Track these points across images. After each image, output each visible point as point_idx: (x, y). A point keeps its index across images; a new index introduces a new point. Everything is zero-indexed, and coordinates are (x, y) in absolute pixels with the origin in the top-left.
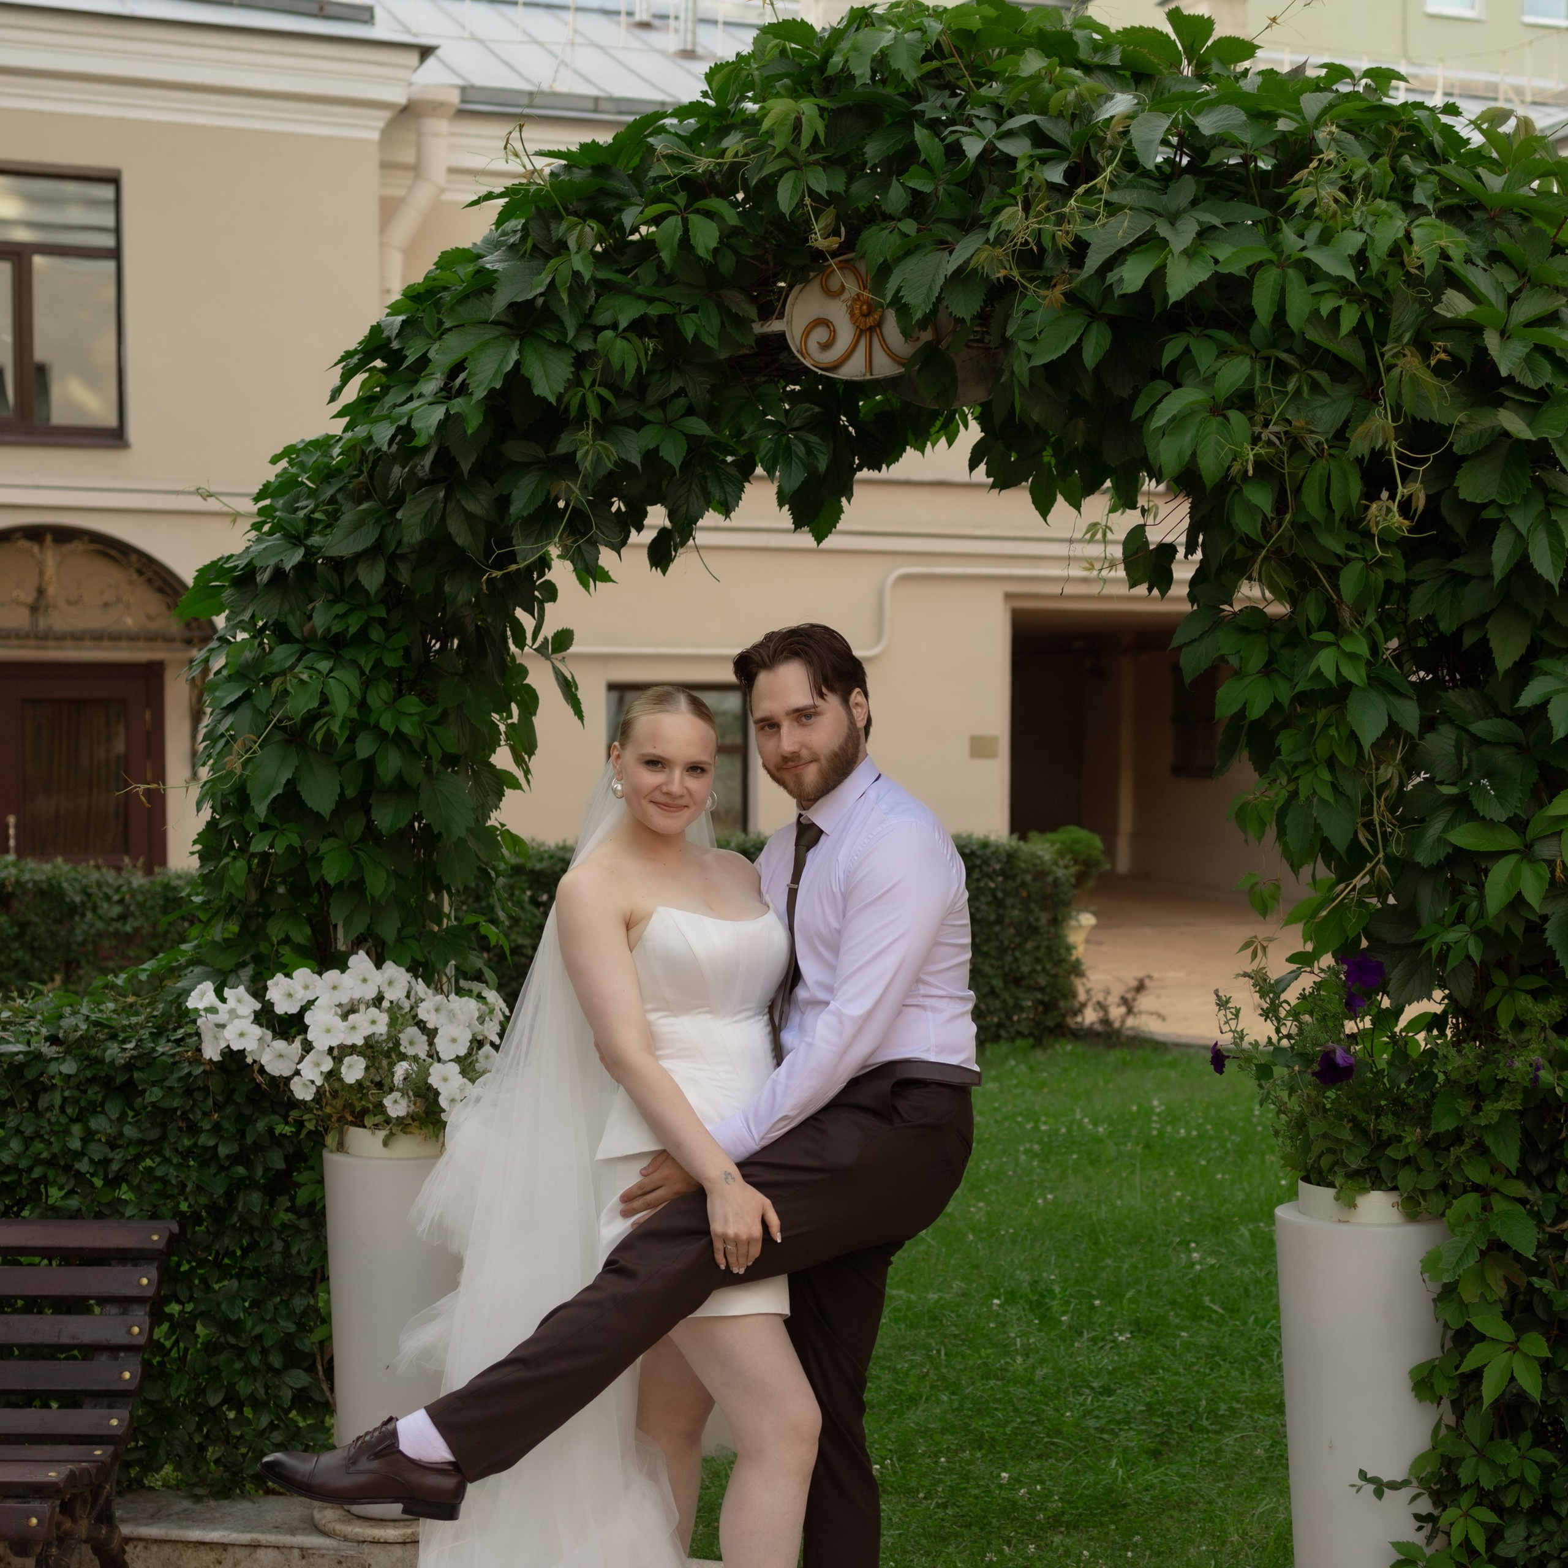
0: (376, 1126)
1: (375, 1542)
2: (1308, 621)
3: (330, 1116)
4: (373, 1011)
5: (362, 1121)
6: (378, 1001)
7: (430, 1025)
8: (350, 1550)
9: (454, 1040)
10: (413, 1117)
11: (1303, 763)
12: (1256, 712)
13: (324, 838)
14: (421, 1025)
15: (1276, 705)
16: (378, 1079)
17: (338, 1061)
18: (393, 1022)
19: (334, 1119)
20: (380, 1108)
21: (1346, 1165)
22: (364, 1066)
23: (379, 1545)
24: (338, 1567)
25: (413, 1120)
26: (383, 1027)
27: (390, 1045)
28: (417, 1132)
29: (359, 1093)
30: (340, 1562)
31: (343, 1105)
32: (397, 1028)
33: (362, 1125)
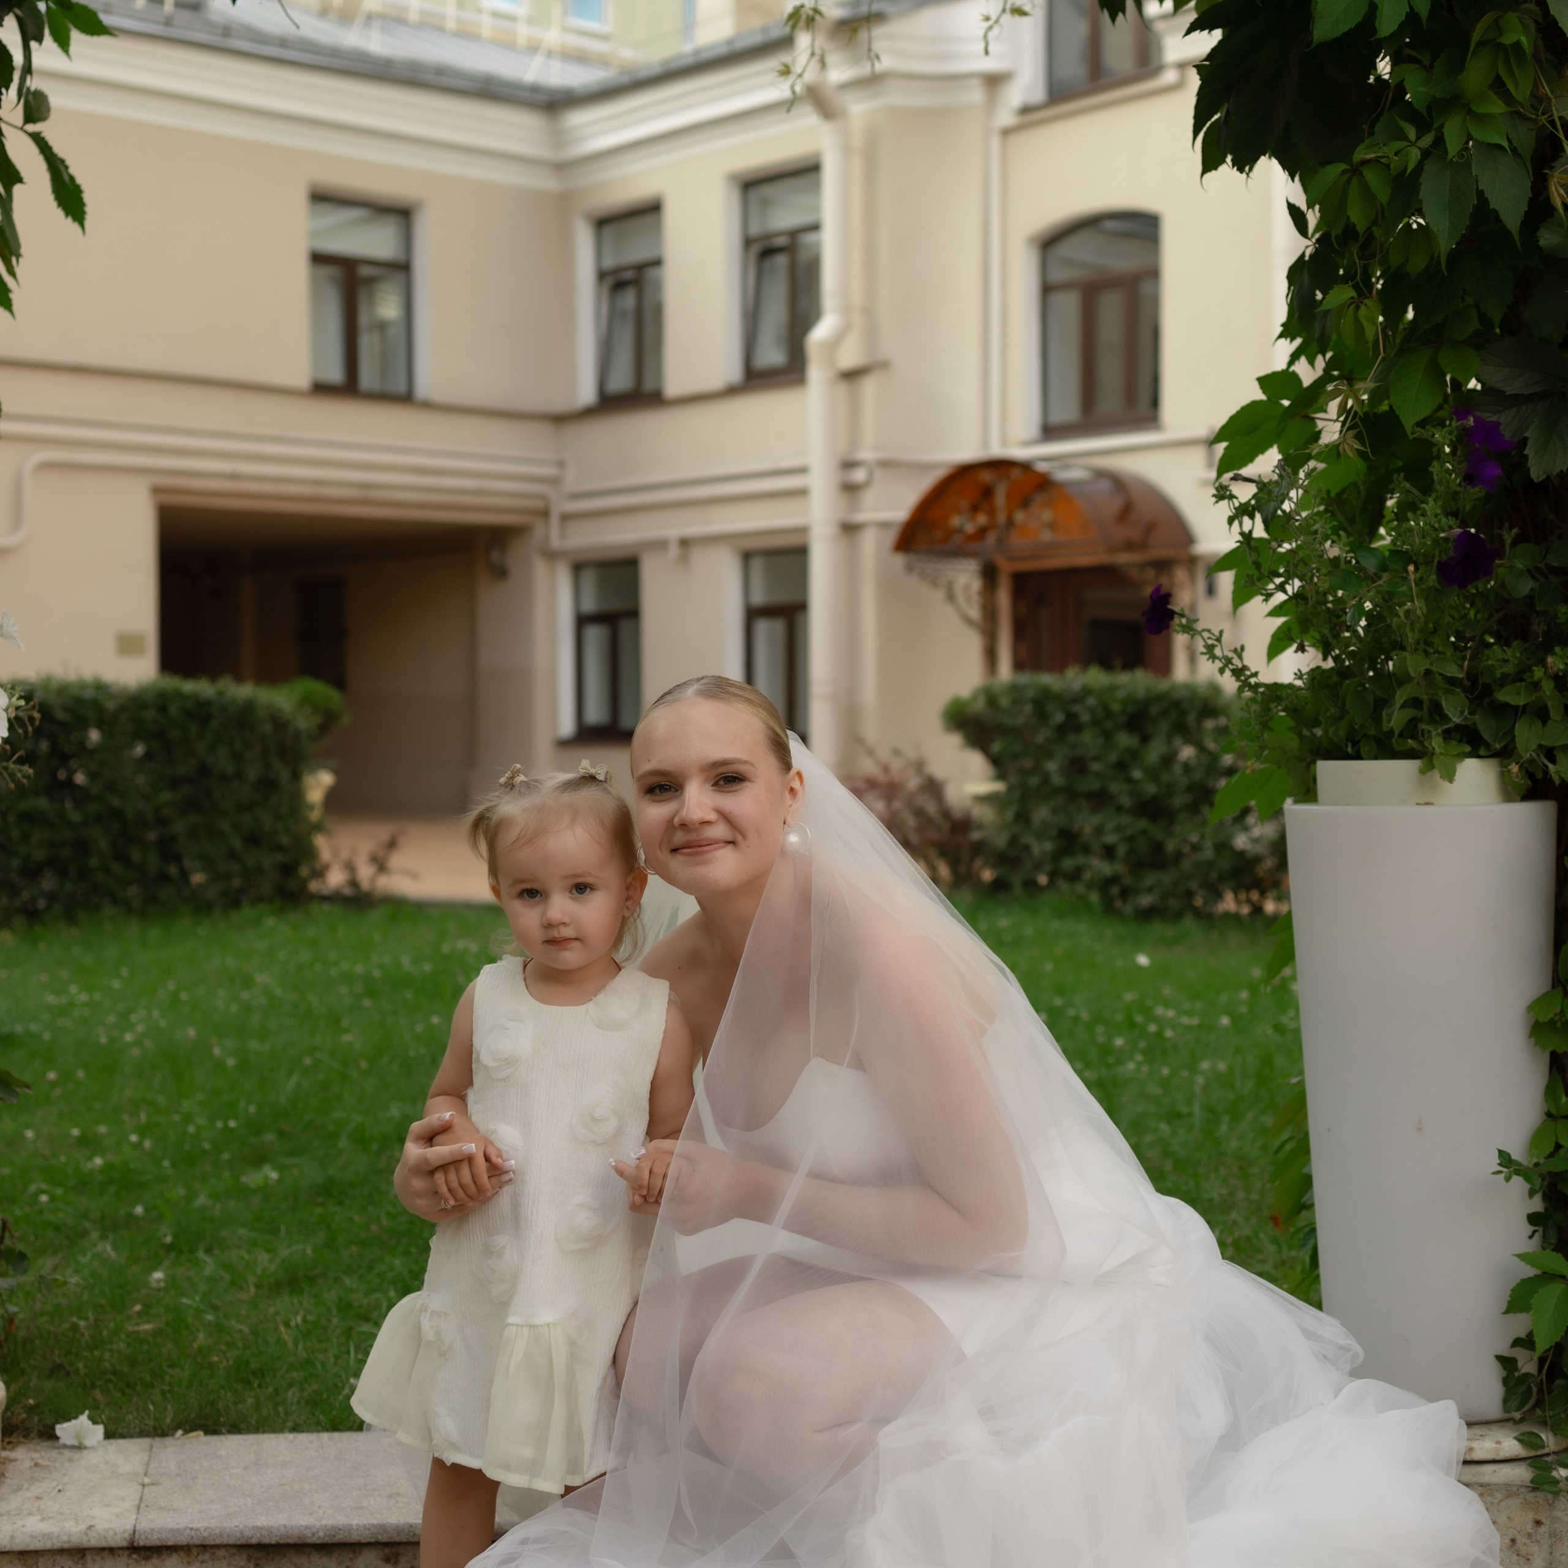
21: (1445, 718)
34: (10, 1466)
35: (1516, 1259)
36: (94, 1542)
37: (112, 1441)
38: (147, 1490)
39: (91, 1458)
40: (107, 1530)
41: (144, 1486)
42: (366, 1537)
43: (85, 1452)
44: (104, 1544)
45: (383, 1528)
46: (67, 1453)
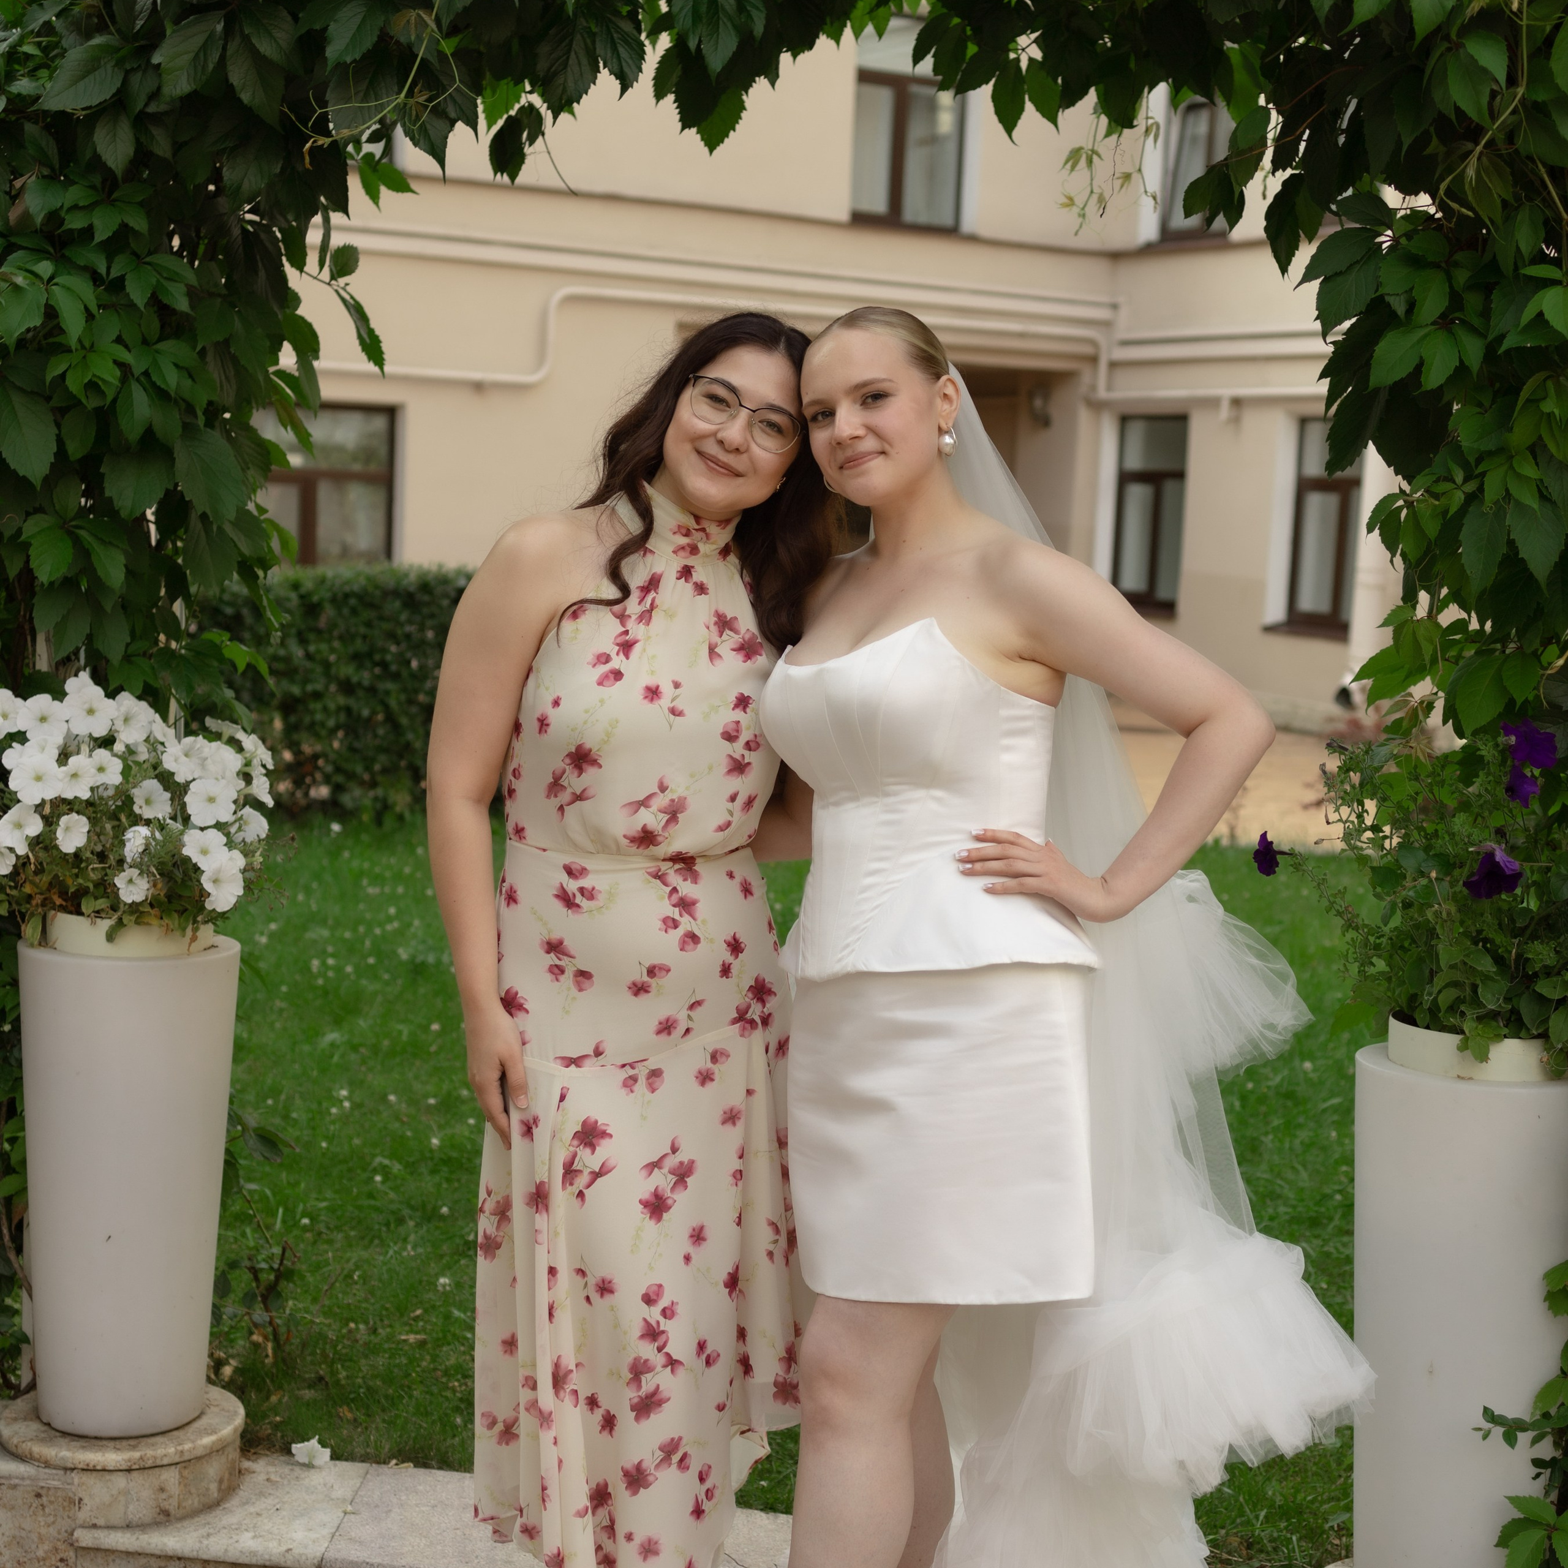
0: (98, 914)
1: (89, 1469)
3: (30, 897)
4: (102, 754)
5: (79, 905)
6: (107, 742)
7: (180, 778)
8: (52, 1480)
9: (211, 800)
10: (153, 903)
11: (1490, 454)
12: (1433, 379)
13: (28, 514)
14: (166, 779)
15: (1462, 369)
16: (99, 848)
17: (50, 821)
18: (126, 772)
19: (38, 899)
20: (106, 888)
21: (1480, 1005)
22: (86, 829)
23: (94, 1474)
24: (36, 1503)
25: (152, 905)
26: (113, 776)
27: (119, 803)
28: (155, 922)
29: (78, 867)
30: (38, 1495)
31: (50, 884)
32: (131, 779)
33: (79, 913)
34: (247, 1478)
35: (1508, 1501)
36: (289, 1563)
37: (337, 1462)
38: (348, 1516)
39: (314, 1479)
40: (300, 1555)
41: (345, 1513)
43: (311, 1472)
44: (296, 1565)
46: (297, 1468)
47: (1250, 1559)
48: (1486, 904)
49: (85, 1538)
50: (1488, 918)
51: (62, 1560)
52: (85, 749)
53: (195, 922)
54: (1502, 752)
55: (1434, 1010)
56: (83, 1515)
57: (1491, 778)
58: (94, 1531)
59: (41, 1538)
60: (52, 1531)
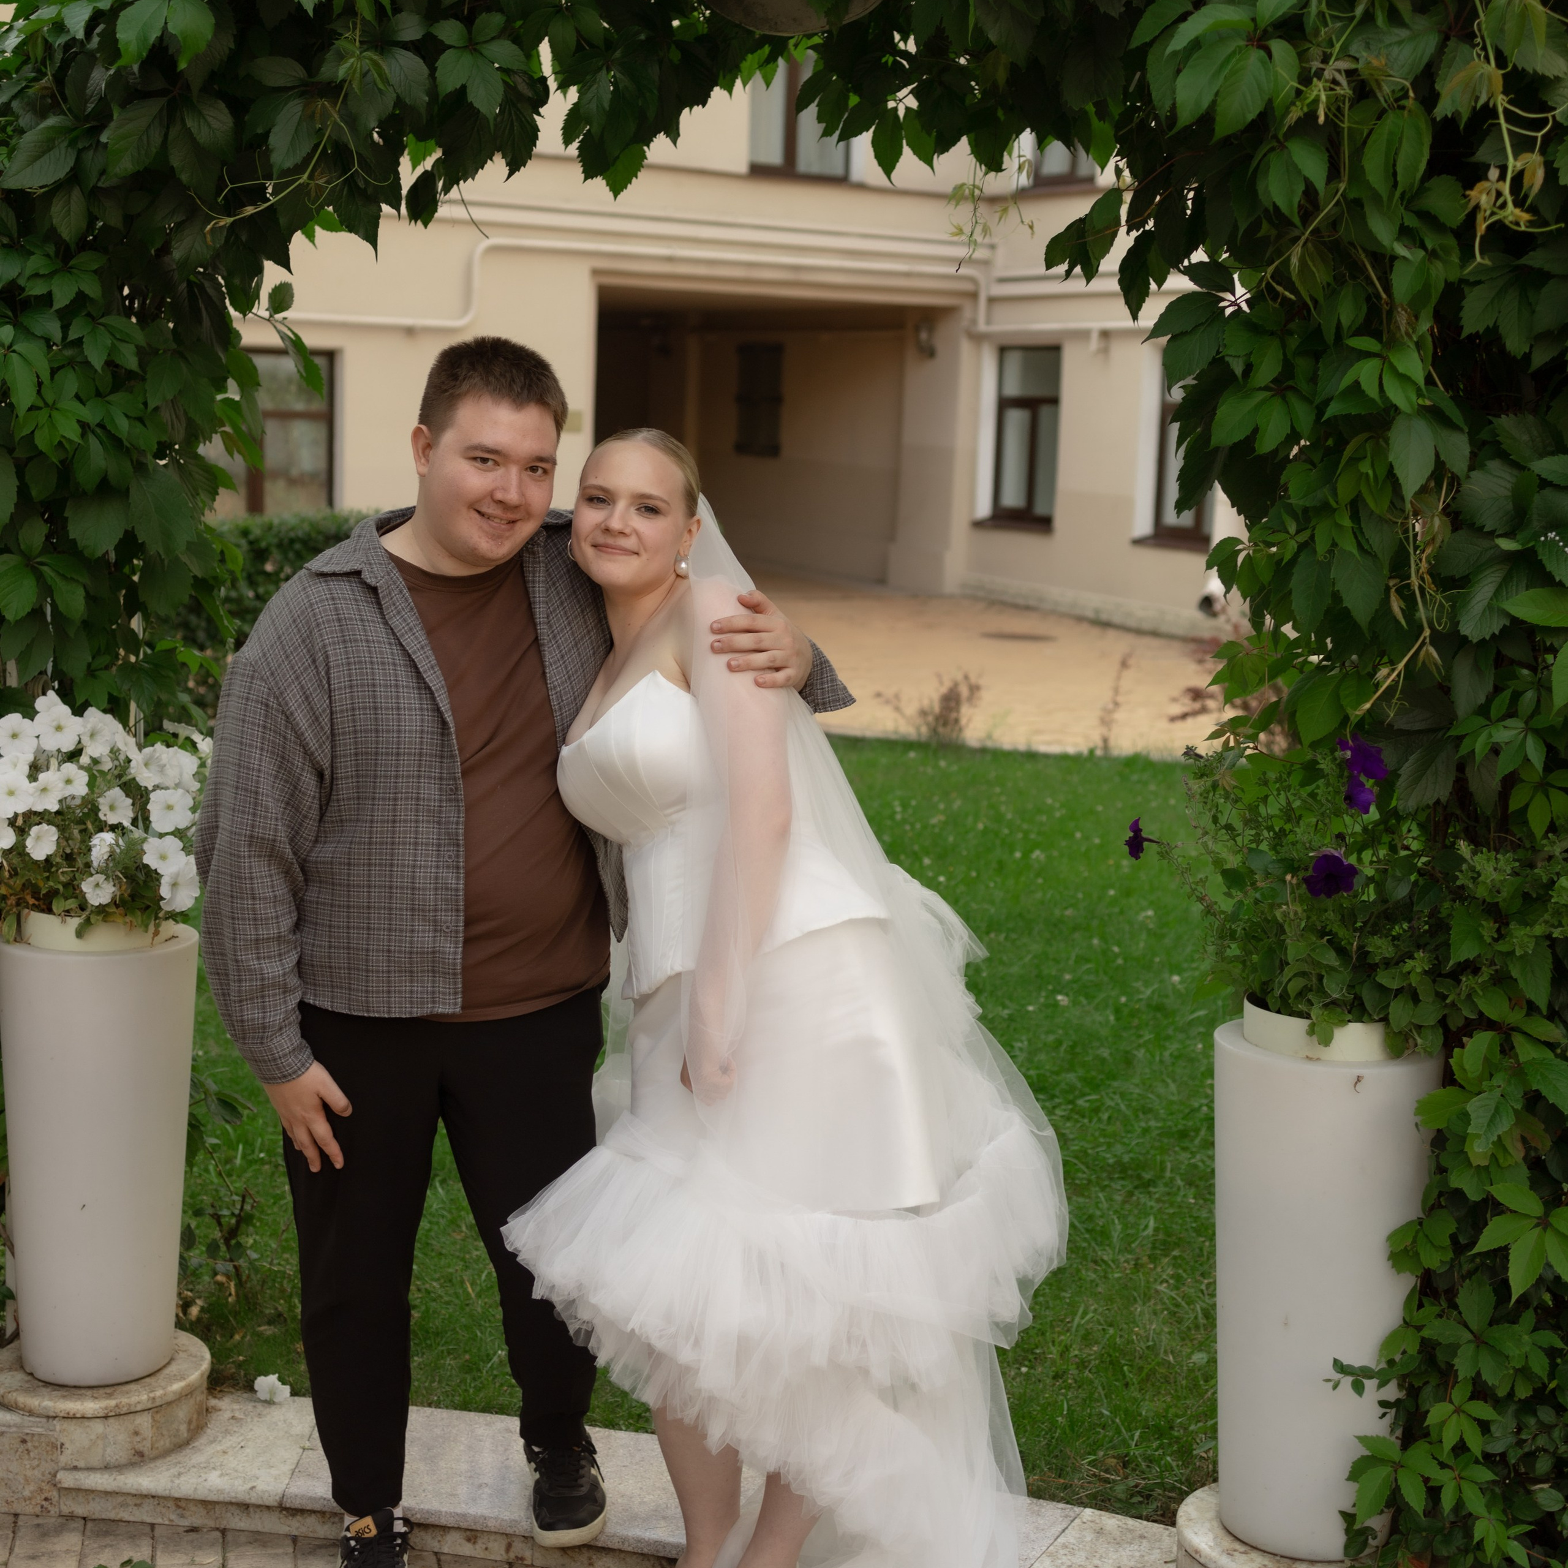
0: (68, 913)
1: (69, 1417)
2: (1339, 326)
3: (6, 898)
4: (70, 768)
5: (51, 903)
6: (74, 755)
7: (141, 787)
8: (36, 1427)
9: (170, 808)
10: (118, 903)
11: (1319, 509)
12: (1266, 444)
14: (130, 787)
16: (68, 851)
17: (23, 832)
18: (91, 784)
19: (12, 901)
20: (72, 889)
21: (1325, 994)
22: (55, 838)
23: (74, 1421)
24: (22, 1447)
25: (117, 906)
26: (80, 788)
27: (86, 810)
28: (120, 920)
29: (49, 871)
30: (24, 1441)
31: (24, 885)
32: (96, 790)
33: (49, 911)
34: (214, 1416)
35: (1357, 1440)
36: (253, 1501)
37: (296, 1398)
38: (306, 1452)
39: (275, 1414)
40: (264, 1492)
41: (304, 1449)
42: (451, 1522)
43: (273, 1407)
44: (260, 1502)
45: (464, 1516)
46: (259, 1405)
47: (1126, 1478)
48: (1329, 903)
49: (67, 1479)
50: (1330, 915)
51: (46, 1499)
52: (54, 763)
53: (157, 918)
54: (1339, 765)
55: (1284, 996)
56: (64, 1459)
57: (1330, 789)
58: (75, 1473)
59: (27, 1480)
60: (37, 1473)
